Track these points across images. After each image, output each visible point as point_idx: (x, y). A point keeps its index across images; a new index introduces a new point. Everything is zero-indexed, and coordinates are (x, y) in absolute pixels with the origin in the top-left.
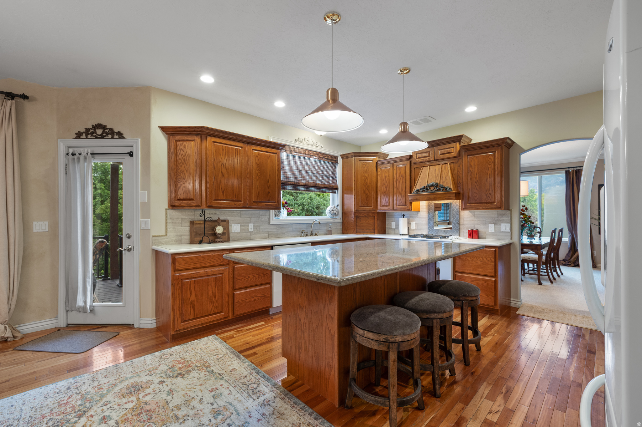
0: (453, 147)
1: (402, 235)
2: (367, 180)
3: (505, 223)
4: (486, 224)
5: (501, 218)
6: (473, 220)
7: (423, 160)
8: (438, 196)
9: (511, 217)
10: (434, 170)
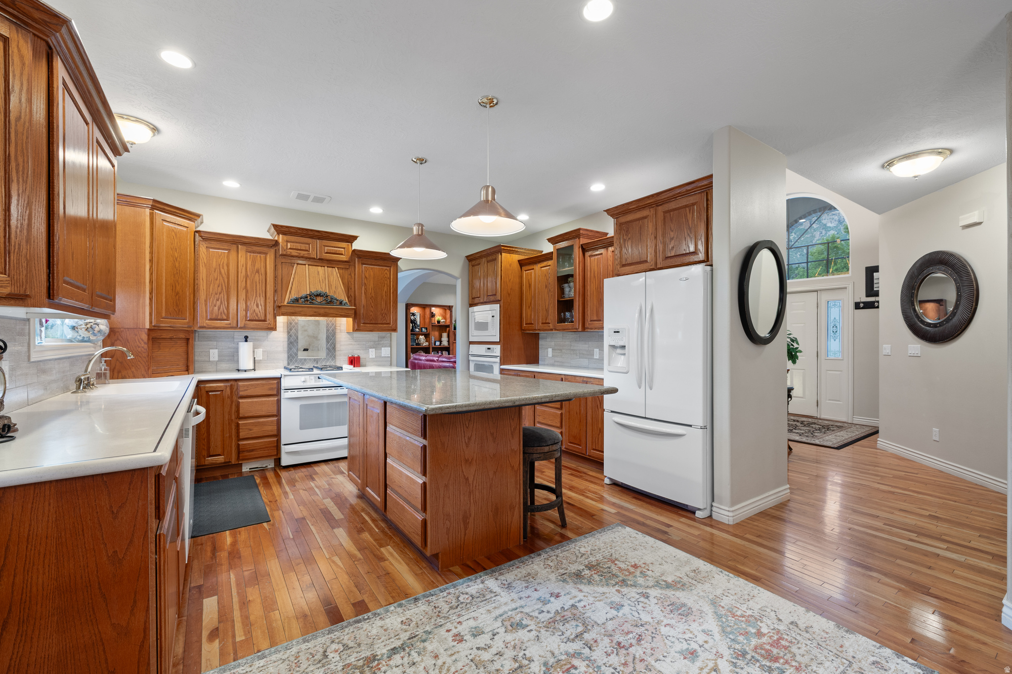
0: (344, 248)
1: (245, 371)
2: (177, 265)
3: (385, 347)
4: (367, 349)
5: (381, 341)
6: (351, 344)
7: (300, 254)
8: (332, 311)
9: (391, 340)
10: (316, 272)
